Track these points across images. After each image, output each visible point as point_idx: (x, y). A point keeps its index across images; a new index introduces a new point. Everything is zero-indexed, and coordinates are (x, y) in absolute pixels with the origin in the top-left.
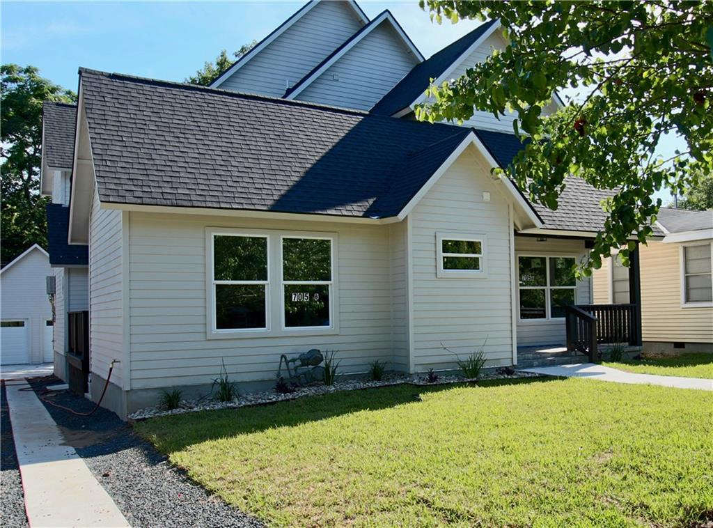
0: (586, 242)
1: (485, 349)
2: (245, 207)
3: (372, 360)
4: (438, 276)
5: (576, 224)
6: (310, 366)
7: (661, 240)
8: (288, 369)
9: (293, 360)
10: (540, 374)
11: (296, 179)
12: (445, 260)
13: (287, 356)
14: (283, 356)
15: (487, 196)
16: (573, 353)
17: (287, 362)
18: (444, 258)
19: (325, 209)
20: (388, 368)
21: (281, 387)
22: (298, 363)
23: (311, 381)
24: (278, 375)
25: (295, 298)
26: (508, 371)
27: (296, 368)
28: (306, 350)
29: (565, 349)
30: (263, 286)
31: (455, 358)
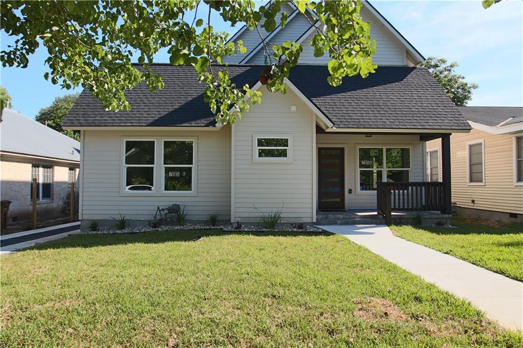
0: (420, 136)
1: (283, 210)
2: (134, 124)
3: (212, 213)
4: (253, 162)
5: (379, 123)
6: (173, 214)
7: (469, 132)
8: (161, 214)
9: (163, 210)
10: (323, 230)
11: (177, 107)
12: (260, 151)
13: (160, 207)
14: (158, 208)
15: (294, 108)
16: (381, 217)
17: (160, 211)
18: (259, 150)
19: (182, 123)
20: (220, 218)
21: (155, 224)
22: (166, 211)
23: (172, 223)
24: (155, 217)
25: (171, 174)
26: (301, 226)
27: (166, 214)
28: (172, 204)
29: (376, 213)
30: (153, 168)
31: (261, 215)
